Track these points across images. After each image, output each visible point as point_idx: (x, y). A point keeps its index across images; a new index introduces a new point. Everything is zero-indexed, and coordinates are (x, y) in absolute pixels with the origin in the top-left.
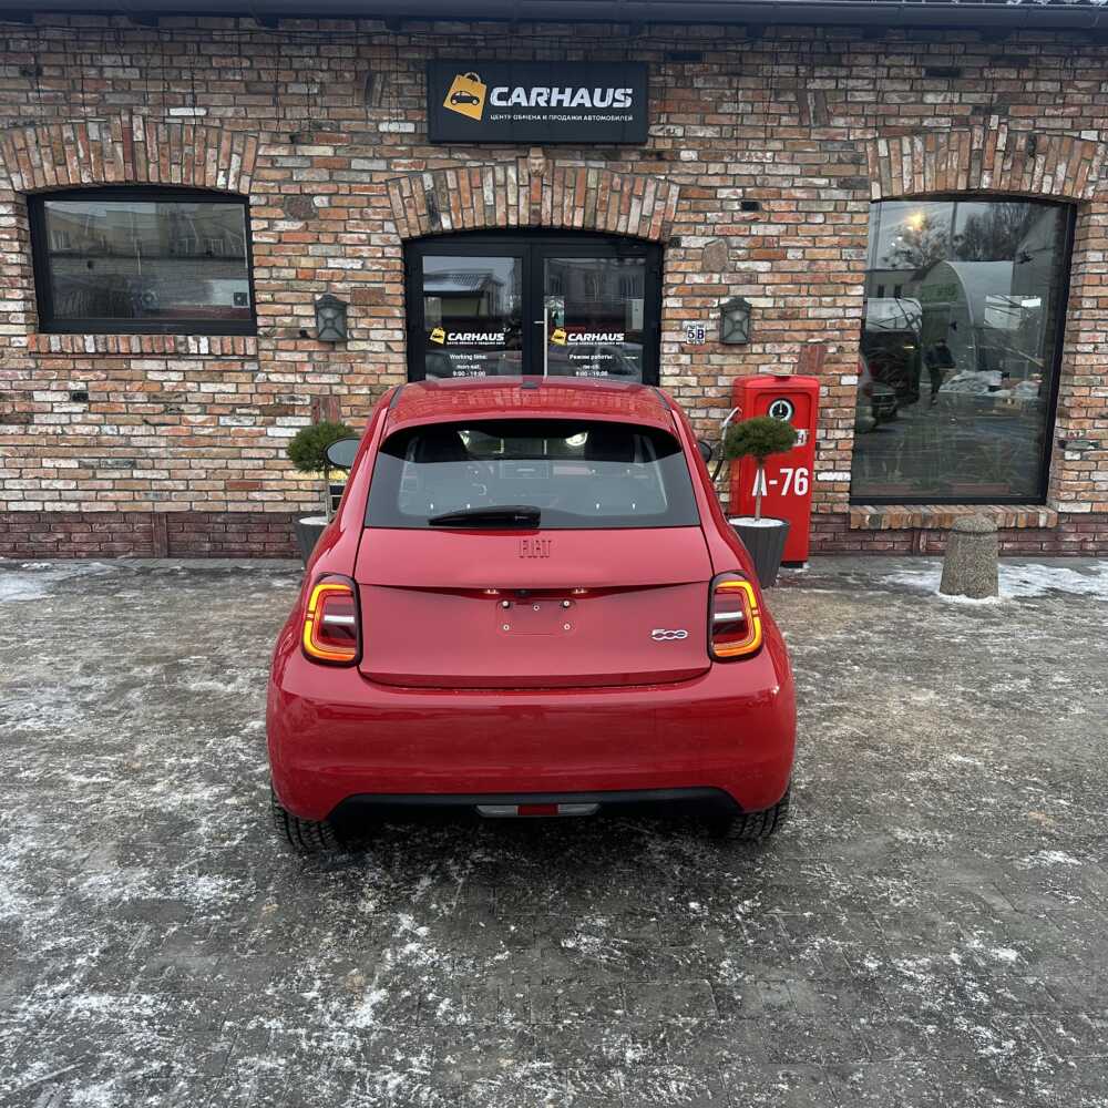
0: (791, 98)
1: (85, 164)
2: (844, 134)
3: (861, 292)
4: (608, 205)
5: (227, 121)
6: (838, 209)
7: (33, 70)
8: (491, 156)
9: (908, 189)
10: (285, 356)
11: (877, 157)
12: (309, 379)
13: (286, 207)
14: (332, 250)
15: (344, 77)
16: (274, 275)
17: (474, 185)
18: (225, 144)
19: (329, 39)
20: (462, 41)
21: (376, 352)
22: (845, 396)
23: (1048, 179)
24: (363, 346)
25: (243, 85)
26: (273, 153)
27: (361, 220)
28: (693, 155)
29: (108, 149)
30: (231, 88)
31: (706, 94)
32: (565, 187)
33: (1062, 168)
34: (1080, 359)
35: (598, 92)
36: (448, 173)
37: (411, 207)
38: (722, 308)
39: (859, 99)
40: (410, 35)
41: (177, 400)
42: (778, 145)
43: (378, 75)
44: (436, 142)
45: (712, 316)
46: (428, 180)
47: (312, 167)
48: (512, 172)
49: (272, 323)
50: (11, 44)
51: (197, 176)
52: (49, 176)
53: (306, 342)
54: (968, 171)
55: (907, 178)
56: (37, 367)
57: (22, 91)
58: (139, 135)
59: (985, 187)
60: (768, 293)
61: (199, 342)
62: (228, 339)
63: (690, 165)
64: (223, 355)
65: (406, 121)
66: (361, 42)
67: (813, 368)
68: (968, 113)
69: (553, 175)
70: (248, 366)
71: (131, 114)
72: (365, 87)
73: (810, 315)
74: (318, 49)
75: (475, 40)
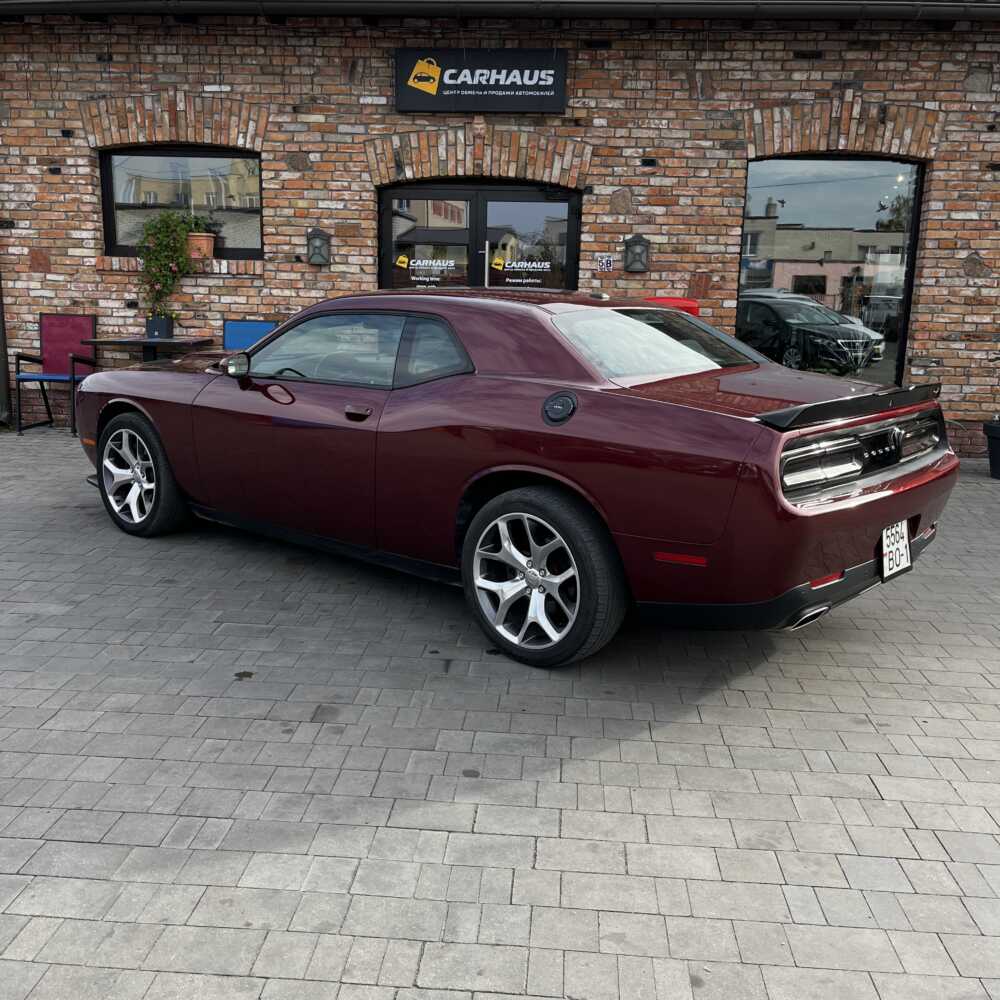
0: (683, 76)
1: (140, 127)
2: (725, 106)
3: (740, 233)
4: (536, 160)
5: (246, 96)
6: (722, 165)
7: (106, 57)
8: (444, 122)
9: (778, 150)
10: (284, 276)
11: (752, 125)
12: (301, 293)
13: (288, 161)
14: (321, 194)
15: (334, 62)
16: (278, 213)
17: (431, 144)
18: (244, 114)
19: (324, 33)
20: (424, 34)
21: (353, 273)
22: (726, 317)
23: (896, 142)
24: (342, 268)
25: (258, 68)
26: (280, 120)
27: (345, 170)
28: (603, 122)
29: (158, 118)
30: (250, 70)
31: (614, 74)
32: (501, 145)
33: (908, 133)
34: (923, 291)
35: (527, 73)
36: (412, 135)
37: (382, 161)
38: (626, 243)
39: (738, 77)
40: (384, 30)
41: (204, 308)
42: (671, 114)
43: (361, 62)
44: (403, 112)
45: (618, 249)
46: (396, 141)
47: (309, 130)
48: (460, 135)
49: (275, 250)
50: (91, 37)
51: (223, 138)
52: (115, 137)
53: (299, 265)
54: (828, 135)
55: (777, 140)
56: (102, 281)
57: (96, 72)
58: (181, 106)
59: (840, 148)
60: (664, 232)
61: (220, 264)
62: (242, 262)
63: (601, 130)
64: (238, 274)
65: (381, 95)
66: (349, 34)
67: (700, 292)
68: (828, 88)
69: (493, 136)
70: (257, 283)
71: (176, 90)
72: (350, 68)
73: (698, 250)
74: (315, 42)
75: (434, 34)
